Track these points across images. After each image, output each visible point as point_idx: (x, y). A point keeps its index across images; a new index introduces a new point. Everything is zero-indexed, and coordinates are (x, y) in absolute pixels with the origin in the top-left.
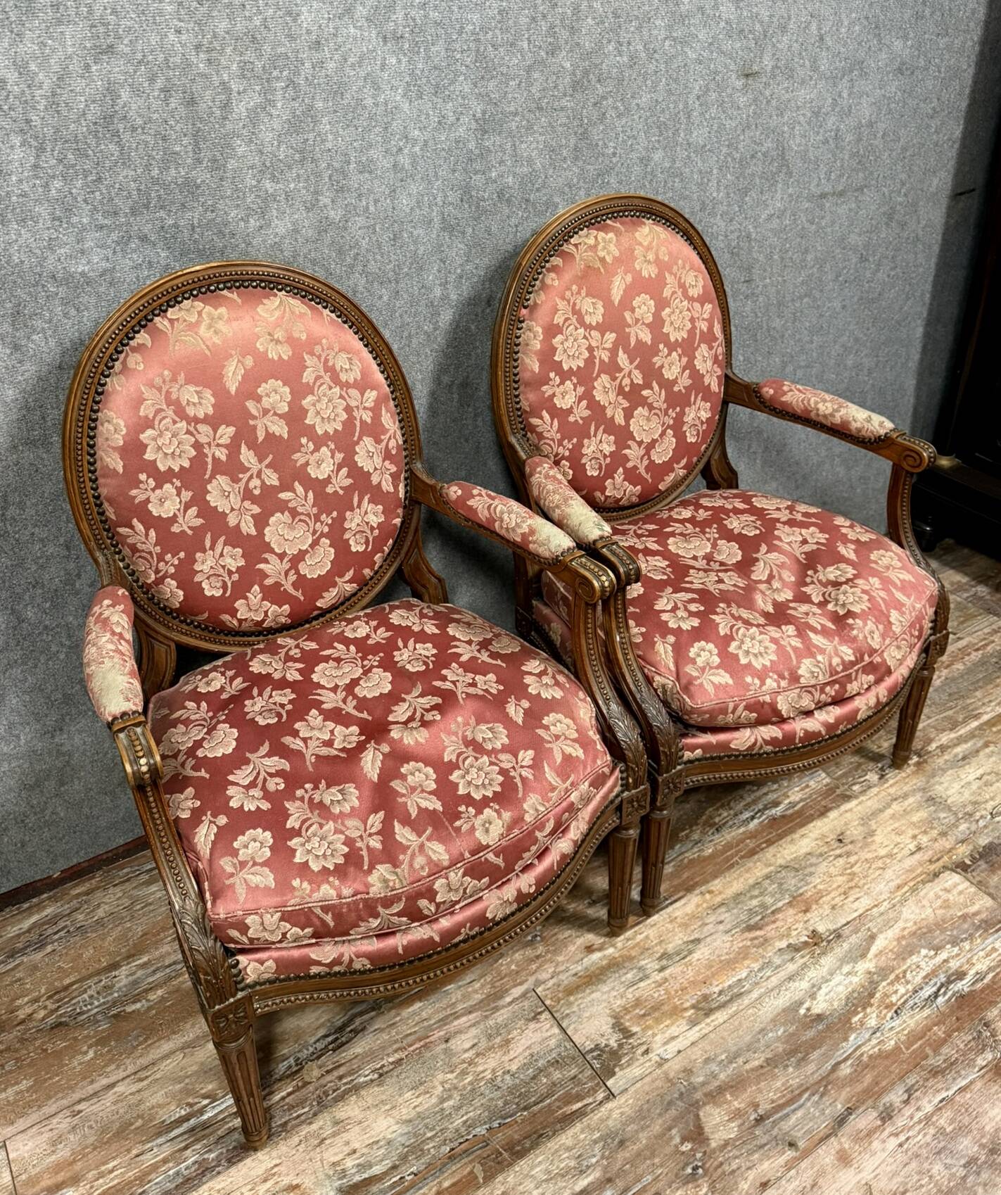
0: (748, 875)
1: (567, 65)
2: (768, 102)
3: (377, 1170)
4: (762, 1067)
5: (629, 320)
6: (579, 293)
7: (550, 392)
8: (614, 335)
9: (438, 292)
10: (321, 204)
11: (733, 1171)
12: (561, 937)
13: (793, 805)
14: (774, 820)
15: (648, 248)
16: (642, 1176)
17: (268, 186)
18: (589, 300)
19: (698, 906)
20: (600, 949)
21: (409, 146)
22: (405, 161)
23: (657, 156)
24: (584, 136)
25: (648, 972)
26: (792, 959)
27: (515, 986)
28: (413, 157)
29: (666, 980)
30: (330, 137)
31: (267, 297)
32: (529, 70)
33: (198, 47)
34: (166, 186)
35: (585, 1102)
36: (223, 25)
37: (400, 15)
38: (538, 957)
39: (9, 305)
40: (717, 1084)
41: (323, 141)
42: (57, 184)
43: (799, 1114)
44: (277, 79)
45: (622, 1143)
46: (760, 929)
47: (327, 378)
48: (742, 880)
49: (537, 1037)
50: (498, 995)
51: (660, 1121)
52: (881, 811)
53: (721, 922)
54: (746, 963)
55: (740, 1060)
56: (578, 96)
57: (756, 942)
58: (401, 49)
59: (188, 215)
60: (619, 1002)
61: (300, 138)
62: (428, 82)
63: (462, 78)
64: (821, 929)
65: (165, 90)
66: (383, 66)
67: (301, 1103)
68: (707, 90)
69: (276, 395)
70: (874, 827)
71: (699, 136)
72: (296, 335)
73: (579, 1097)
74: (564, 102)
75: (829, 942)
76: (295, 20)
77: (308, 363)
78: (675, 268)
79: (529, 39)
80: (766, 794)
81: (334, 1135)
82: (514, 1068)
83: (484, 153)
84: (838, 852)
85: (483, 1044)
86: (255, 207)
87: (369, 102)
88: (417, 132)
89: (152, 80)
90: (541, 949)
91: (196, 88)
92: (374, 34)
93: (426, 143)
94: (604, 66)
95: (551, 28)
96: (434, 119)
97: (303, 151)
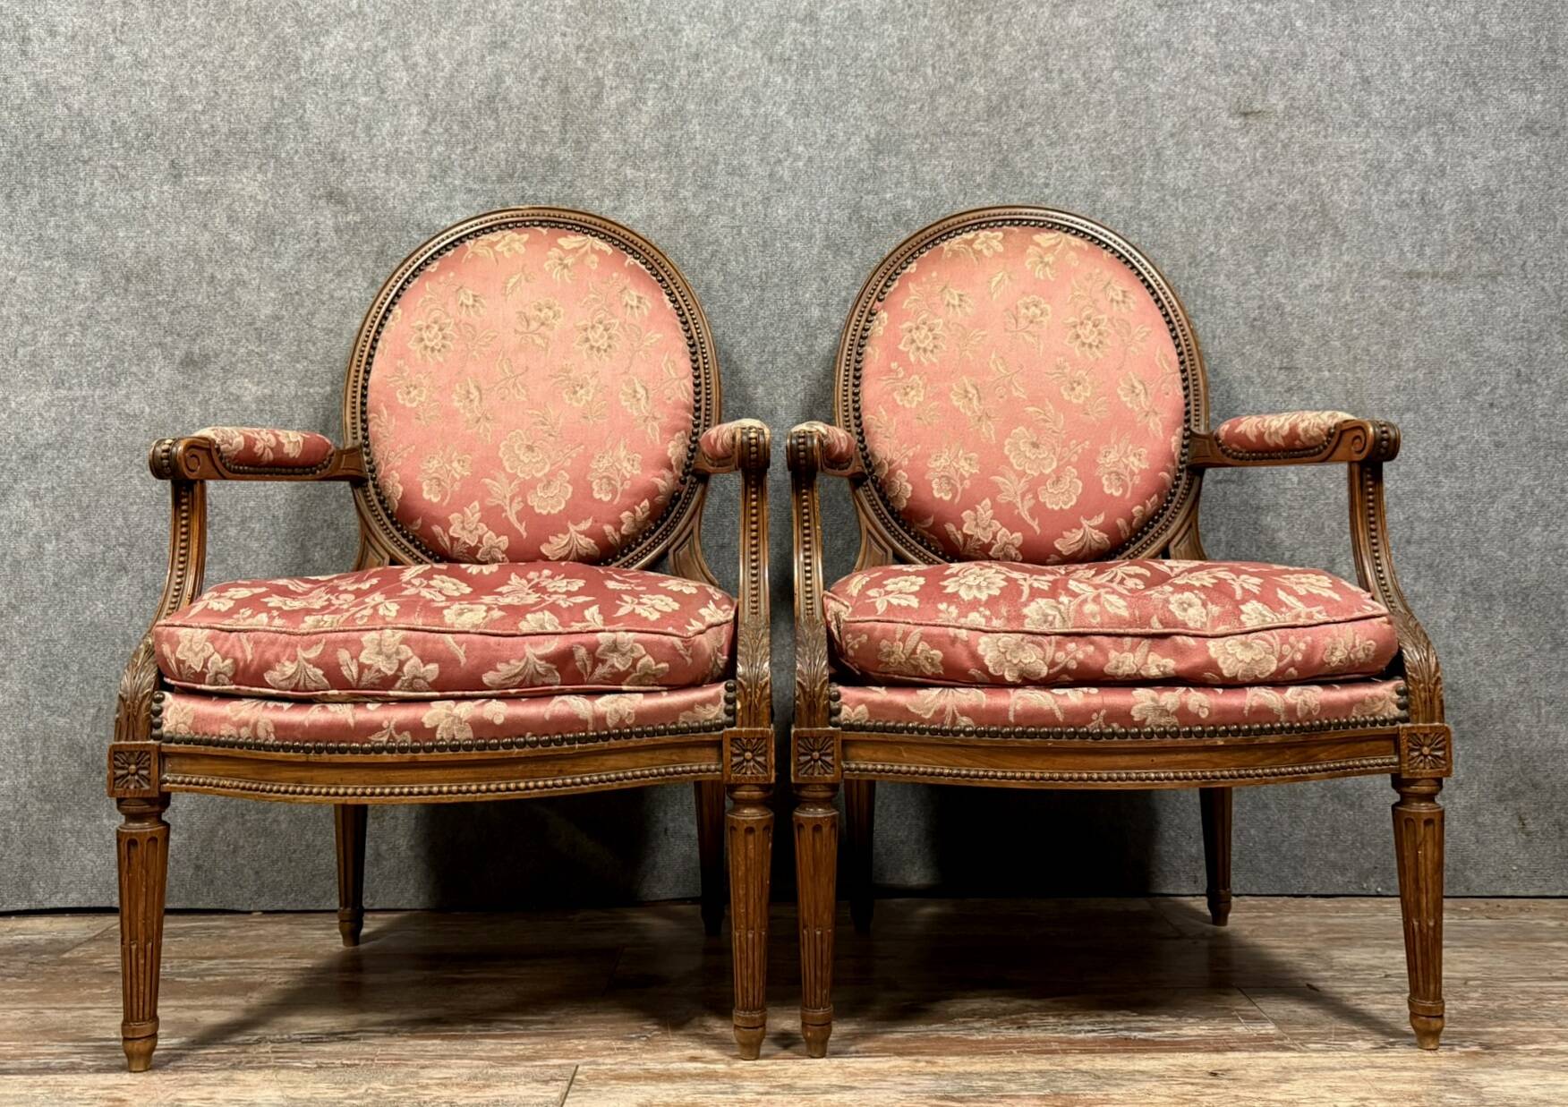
1: (981, 90)
2: (1285, 146)
9: (816, 312)
10: (681, 196)
17: (628, 172)
18: (956, 293)
21: (790, 160)
22: (784, 172)
23: (1111, 193)
24: (1004, 162)
28: (795, 170)
30: (699, 137)
32: (933, 94)
33: (579, 48)
34: (531, 160)
36: (604, 32)
37: (788, 41)
39: (376, 244)
41: (691, 140)
42: (440, 148)
44: (651, 80)
56: (996, 121)
58: (788, 70)
61: (666, 135)
62: (817, 100)
63: (856, 100)
65: (544, 79)
66: (766, 84)
68: (1185, 126)
71: (1178, 177)
74: (977, 127)
76: (675, 35)
79: (934, 67)
83: (878, 173)
86: (611, 188)
87: (747, 112)
88: (801, 148)
89: (534, 70)
91: (572, 80)
92: (759, 55)
93: (810, 159)
94: (1028, 92)
95: (961, 54)
96: (822, 138)
97: (668, 145)
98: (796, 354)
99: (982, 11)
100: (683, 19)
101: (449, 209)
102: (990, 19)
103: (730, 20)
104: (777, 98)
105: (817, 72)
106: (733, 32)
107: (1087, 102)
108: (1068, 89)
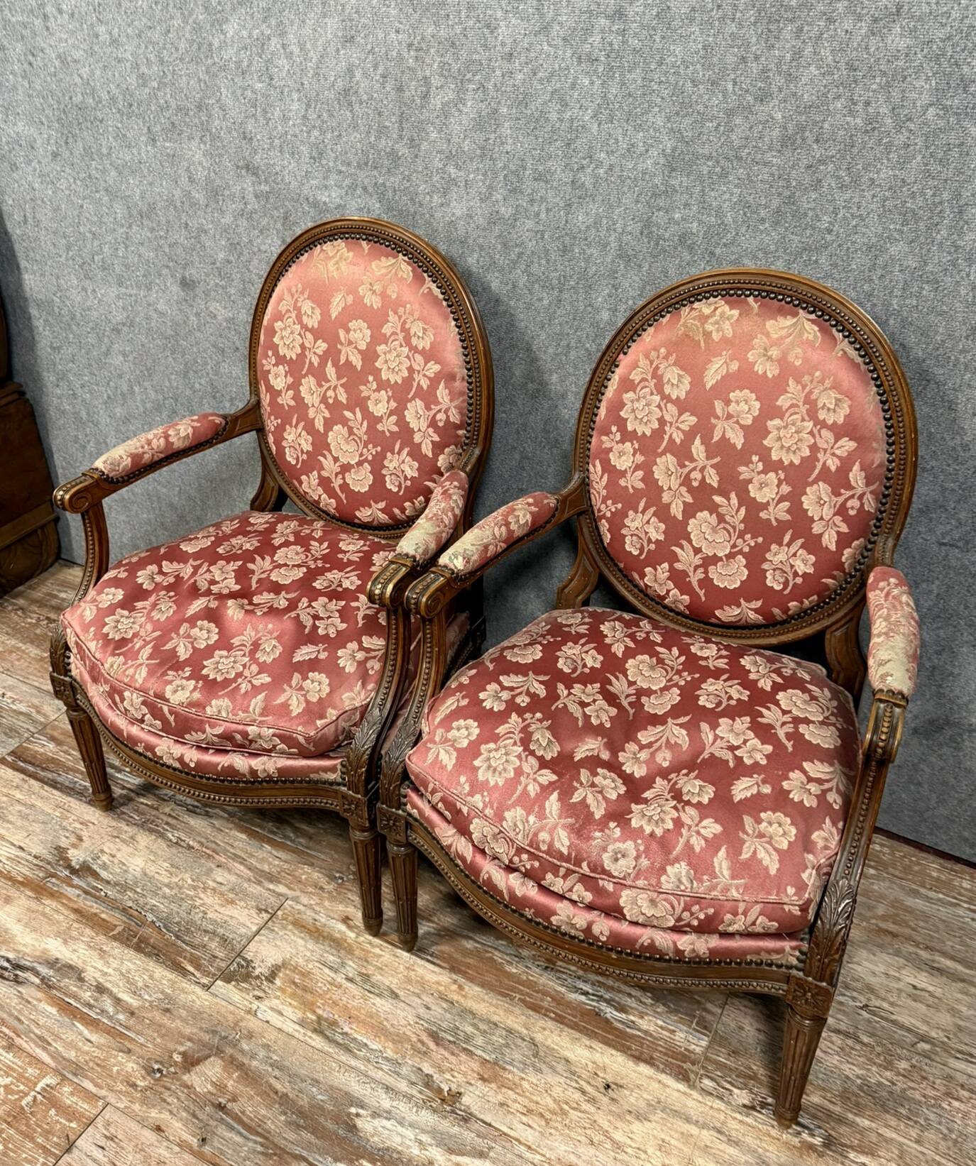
0: (502, 1013)
1: (779, 116)
3: (104, 874)
4: (276, 1093)
5: (719, 411)
6: (666, 358)
7: (607, 445)
8: (693, 420)
10: (494, 198)
11: (164, 1101)
12: (349, 895)
13: (633, 1025)
14: (597, 1014)
15: (777, 343)
16: (142, 1034)
17: (452, 171)
18: (676, 370)
19: (438, 983)
20: (350, 927)
21: (593, 166)
22: (586, 179)
23: (897, 249)
24: (790, 200)
25: (343, 971)
26: (413, 1083)
27: (286, 886)
28: (596, 177)
29: (340, 986)
30: (510, 141)
31: (387, 256)
32: (730, 113)
33: (410, 45)
34: (379, 152)
35: (196, 973)
37: (596, 39)
38: (321, 888)
40: (246, 1061)
41: (503, 143)
42: (316, 133)
43: (238, 1139)
44: (469, 81)
45: (168, 1010)
46: (437, 1044)
47: (401, 336)
48: (492, 1009)
49: (244, 919)
50: (272, 878)
51: (195, 1030)
52: (688, 1120)
53: (428, 1008)
54: (391, 1045)
55: (277, 1073)
56: (788, 153)
57: (419, 1045)
58: (595, 71)
59: (392, 179)
60: (301, 961)
61: (483, 136)
62: (621, 107)
63: (657, 109)
64: (466, 1100)
65: (384, 76)
66: (574, 84)
67: (141, 813)
69: (360, 333)
70: (652, 1117)
72: (389, 292)
73: (198, 967)
74: (768, 157)
75: (453, 1112)
76: (492, 32)
77: (391, 318)
78: (806, 378)
79: (735, 83)
80: (630, 995)
81: (123, 841)
82: (210, 915)
83: (669, 191)
84: (589, 1089)
85: (223, 889)
87: (554, 116)
88: (603, 155)
89: (376, 67)
90: (330, 887)
91: (406, 77)
92: (569, 54)
93: (611, 167)
94: (826, 126)
95: (764, 71)
96: (624, 146)
97: (483, 148)
98: (587, 350)
99: (792, 21)
100: (499, 14)
101: (326, 187)
102: (800, 30)
103: (542, 16)
104: (583, 101)
105: (622, 75)
106: (546, 29)
107: (890, 144)
108: (872, 123)
